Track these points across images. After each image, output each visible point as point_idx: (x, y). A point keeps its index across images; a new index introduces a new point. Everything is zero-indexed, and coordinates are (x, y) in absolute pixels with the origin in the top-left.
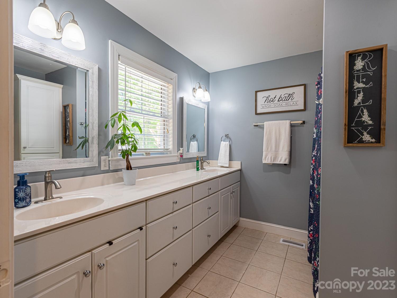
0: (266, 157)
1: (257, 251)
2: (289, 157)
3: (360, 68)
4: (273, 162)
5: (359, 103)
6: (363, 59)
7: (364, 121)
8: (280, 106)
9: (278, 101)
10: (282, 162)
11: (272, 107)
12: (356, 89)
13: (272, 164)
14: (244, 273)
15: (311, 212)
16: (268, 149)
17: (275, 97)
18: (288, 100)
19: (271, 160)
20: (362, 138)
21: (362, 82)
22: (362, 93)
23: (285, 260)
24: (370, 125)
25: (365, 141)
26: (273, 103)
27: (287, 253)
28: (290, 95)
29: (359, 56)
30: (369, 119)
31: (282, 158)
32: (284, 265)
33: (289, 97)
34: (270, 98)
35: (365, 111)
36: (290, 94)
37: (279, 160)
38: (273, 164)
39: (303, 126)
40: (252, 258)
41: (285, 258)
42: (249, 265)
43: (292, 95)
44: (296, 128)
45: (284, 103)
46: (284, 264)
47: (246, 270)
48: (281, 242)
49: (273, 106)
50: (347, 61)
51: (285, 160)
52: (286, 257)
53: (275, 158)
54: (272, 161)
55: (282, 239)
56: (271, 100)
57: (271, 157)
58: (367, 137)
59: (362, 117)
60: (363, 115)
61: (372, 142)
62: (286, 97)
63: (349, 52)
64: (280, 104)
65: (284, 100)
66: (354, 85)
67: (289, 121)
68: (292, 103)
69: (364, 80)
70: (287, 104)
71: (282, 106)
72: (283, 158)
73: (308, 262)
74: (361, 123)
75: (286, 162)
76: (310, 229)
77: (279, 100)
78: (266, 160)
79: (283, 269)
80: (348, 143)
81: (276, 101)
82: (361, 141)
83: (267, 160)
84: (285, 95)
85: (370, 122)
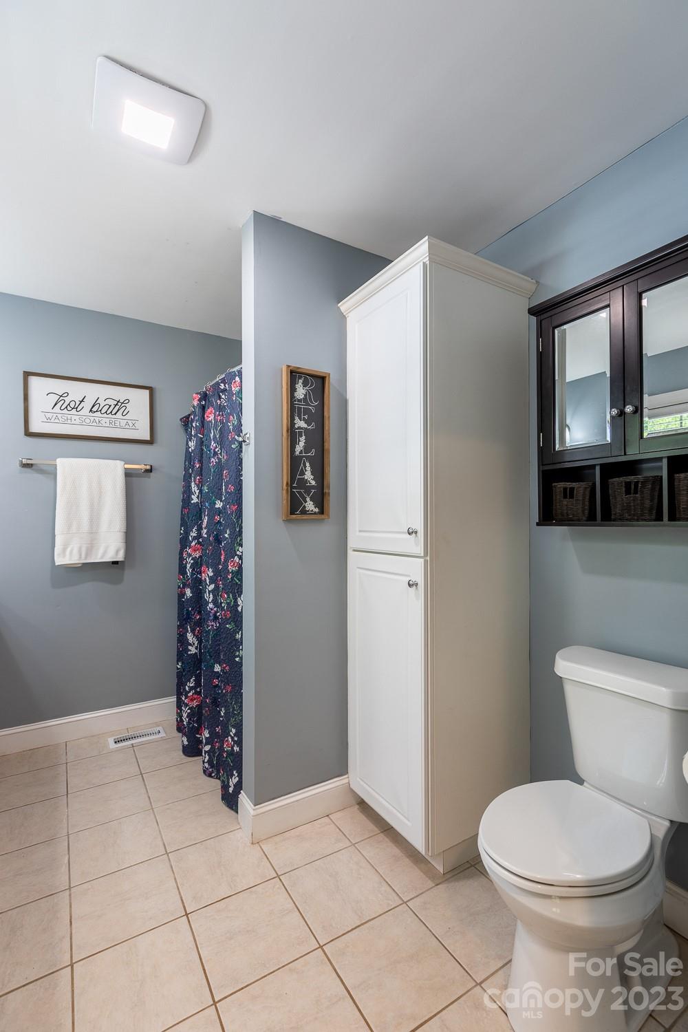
0: (64, 550)
1: (67, 795)
2: (124, 544)
3: (302, 397)
4: (86, 558)
5: (301, 452)
6: (305, 385)
7: (307, 480)
8: (94, 424)
9: (91, 411)
10: (109, 557)
11: (73, 422)
12: (297, 429)
13: (80, 565)
14: (66, 861)
15: (189, 653)
16: (69, 527)
17: (82, 401)
18: (115, 414)
19: (80, 555)
20: (305, 507)
21: (304, 419)
22: (304, 437)
23: (142, 776)
24: (313, 487)
25: (308, 511)
26: (77, 413)
27: (138, 762)
28: (119, 404)
29: (300, 377)
30: (312, 477)
31: (107, 548)
32: (146, 789)
33: (117, 407)
34: (68, 400)
35: (308, 464)
36: (118, 402)
37: (100, 555)
38: (84, 564)
39: (149, 477)
40: (66, 816)
41: (141, 774)
42: (68, 838)
43: (123, 405)
44: (134, 479)
45: (105, 420)
46: (145, 785)
47: (69, 853)
48: (112, 746)
49: (78, 421)
50: (287, 380)
51: (117, 552)
52: (140, 770)
53: (91, 549)
54: (83, 555)
55: (111, 741)
56: (72, 405)
57: (80, 549)
58: (310, 506)
59: (304, 474)
60: (306, 470)
61: (315, 513)
62: (110, 406)
63: (291, 368)
64: (97, 419)
65: (106, 412)
66: (295, 422)
67: (123, 463)
68: (123, 423)
69: (306, 417)
70: (113, 424)
71: (100, 425)
72: (111, 547)
73: (184, 756)
74: (303, 482)
75: (119, 556)
76: (189, 687)
77: (94, 409)
78: (64, 556)
79: (149, 798)
80: (291, 514)
81: (86, 411)
82: (304, 512)
83: (67, 553)
84: (109, 402)
85: (313, 483)
